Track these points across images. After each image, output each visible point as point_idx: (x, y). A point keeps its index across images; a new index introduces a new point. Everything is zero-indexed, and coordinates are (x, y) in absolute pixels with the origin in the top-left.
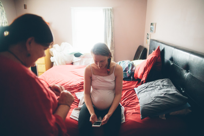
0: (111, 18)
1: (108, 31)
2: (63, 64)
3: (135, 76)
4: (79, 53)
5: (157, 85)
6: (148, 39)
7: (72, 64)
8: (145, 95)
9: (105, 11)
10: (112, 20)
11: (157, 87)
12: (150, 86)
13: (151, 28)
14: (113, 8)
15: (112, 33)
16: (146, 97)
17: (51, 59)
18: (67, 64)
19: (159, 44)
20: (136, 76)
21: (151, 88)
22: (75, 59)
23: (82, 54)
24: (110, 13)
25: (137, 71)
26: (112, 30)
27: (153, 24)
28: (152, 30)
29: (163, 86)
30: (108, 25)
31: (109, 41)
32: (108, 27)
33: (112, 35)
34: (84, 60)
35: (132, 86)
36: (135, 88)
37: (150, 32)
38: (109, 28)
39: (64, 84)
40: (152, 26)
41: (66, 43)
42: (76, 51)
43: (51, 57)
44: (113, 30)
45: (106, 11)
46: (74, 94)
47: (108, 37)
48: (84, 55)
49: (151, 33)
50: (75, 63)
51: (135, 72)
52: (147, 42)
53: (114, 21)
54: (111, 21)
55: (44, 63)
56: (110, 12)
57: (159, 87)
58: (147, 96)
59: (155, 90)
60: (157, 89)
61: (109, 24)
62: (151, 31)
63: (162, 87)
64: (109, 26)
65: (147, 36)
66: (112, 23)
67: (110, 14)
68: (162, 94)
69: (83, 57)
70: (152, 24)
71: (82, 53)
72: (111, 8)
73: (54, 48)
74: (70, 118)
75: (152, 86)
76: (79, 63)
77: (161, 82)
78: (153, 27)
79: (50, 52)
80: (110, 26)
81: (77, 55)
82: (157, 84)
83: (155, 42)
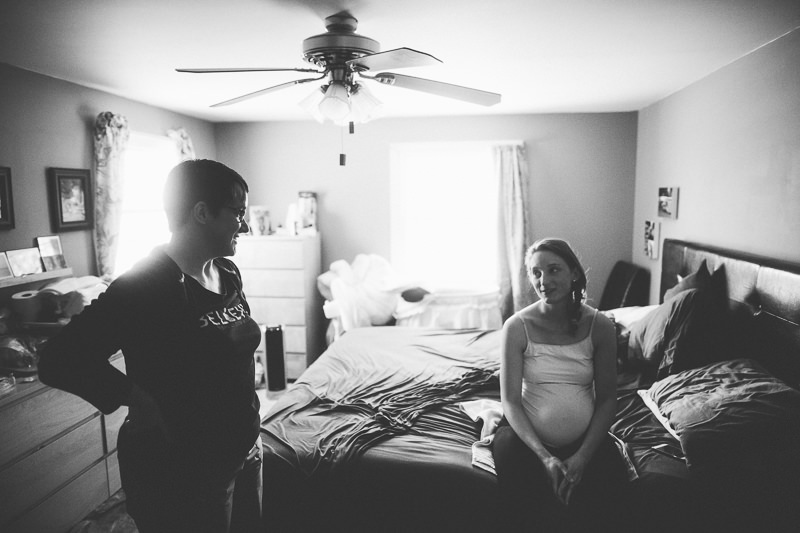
0: (520, 173)
1: (510, 216)
2: (364, 325)
3: (630, 354)
4: (419, 289)
5: (719, 376)
6: (651, 238)
7: (392, 322)
8: (688, 404)
9: (502, 153)
10: (525, 182)
11: (721, 382)
12: (697, 379)
13: (661, 203)
14: (525, 143)
15: (525, 222)
16: (694, 408)
17: (325, 307)
18: (374, 325)
19: (700, 255)
20: (635, 354)
21: (703, 386)
22: (405, 309)
23: (427, 293)
24: (515, 159)
25: (637, 341)
26: (524, 213)
27: (669, 190)
28: (665, 211)
29: (740, 376)
30: (510, 197)
31: (515, 248)
32: (511, 202)
33: (525, 228)
34: (437, 312)
35: (629, 387)
36: (641, 393)
37: (660, 215)
38: (514, 205)
39: (412, 380)
40: (663, 198)
41: (373, 256)
42: (410, 284)
43: (326, 302)
44: (526, 213)
45: (504, 154)
46: (458, 407)
47: (513, 235)
48: (437, 295)
49: (661, 219)
50: (404, 322)
51: (630, 344)
52: (646, 249)
53: (528, 183)
54: (521, 184)
55: (303, 321)
56: (518, 157)
57: (727, 381)
58: (694, 404)
59: (717, 388)
60: (723, 385)
61: (514, 193)
62: (663, 213)
63: (737, 380)
64: (514, 199)
65: (647, 229)
66: (525, 190)
67: (516, 163)
68: (745, 396)
69: (433, 303)
70: (663, 192)
71: (427, 289)
72: (520, 143)
73: (335, 272)
74: (474, 466)
75: (702, 378)
76: (417, 322)
77: (731, 367)
78: (669, 203)
79: (320, 286)
80: (519, 201)
81: (412, 296)
82: (718, 372)
83: (686, 248)
